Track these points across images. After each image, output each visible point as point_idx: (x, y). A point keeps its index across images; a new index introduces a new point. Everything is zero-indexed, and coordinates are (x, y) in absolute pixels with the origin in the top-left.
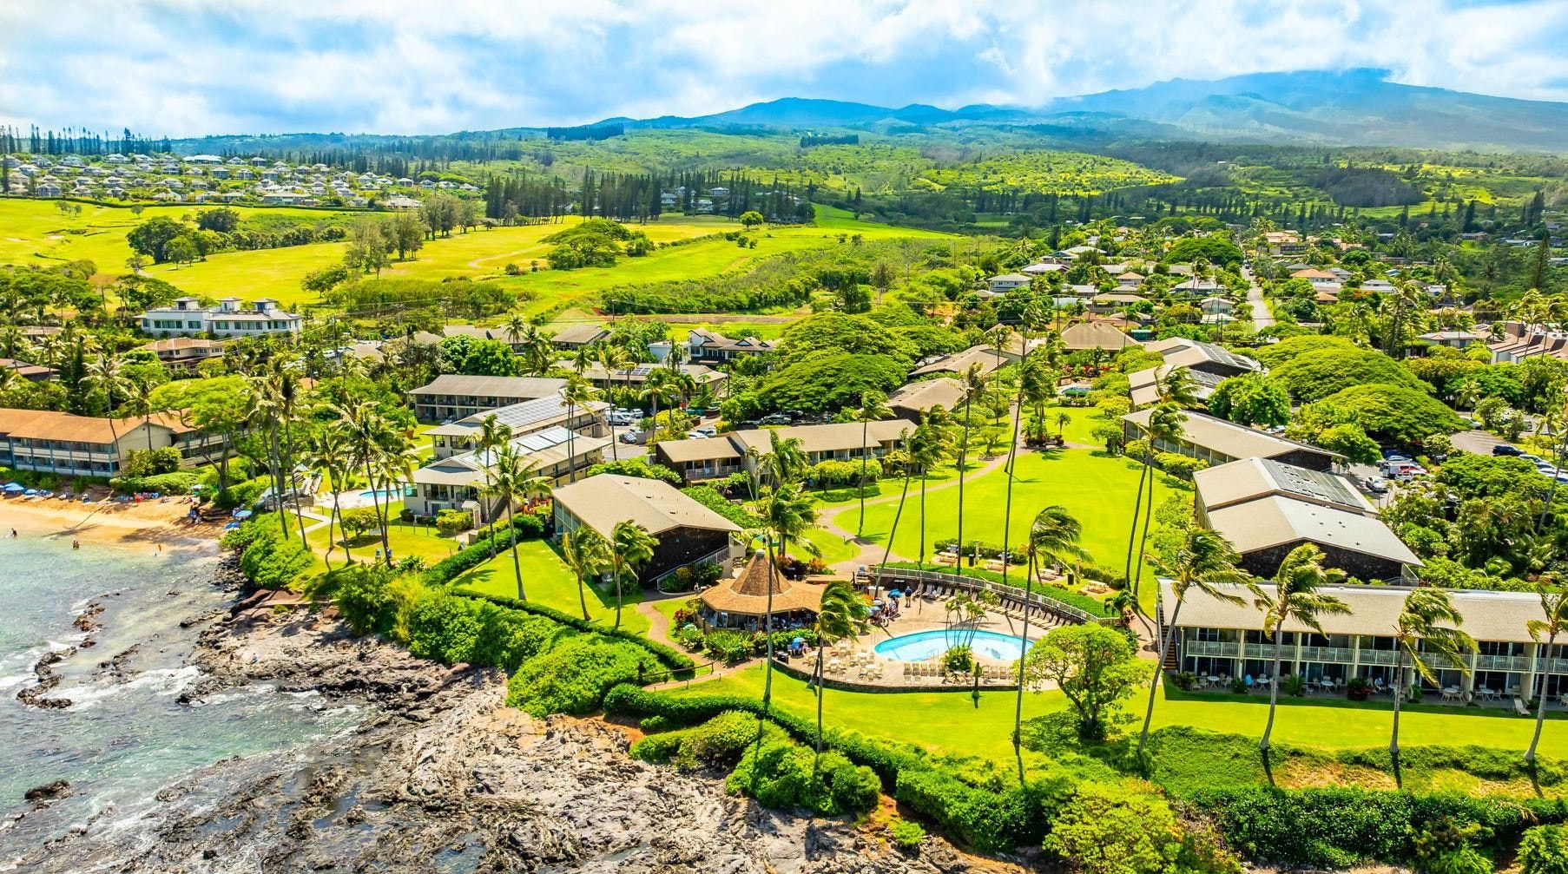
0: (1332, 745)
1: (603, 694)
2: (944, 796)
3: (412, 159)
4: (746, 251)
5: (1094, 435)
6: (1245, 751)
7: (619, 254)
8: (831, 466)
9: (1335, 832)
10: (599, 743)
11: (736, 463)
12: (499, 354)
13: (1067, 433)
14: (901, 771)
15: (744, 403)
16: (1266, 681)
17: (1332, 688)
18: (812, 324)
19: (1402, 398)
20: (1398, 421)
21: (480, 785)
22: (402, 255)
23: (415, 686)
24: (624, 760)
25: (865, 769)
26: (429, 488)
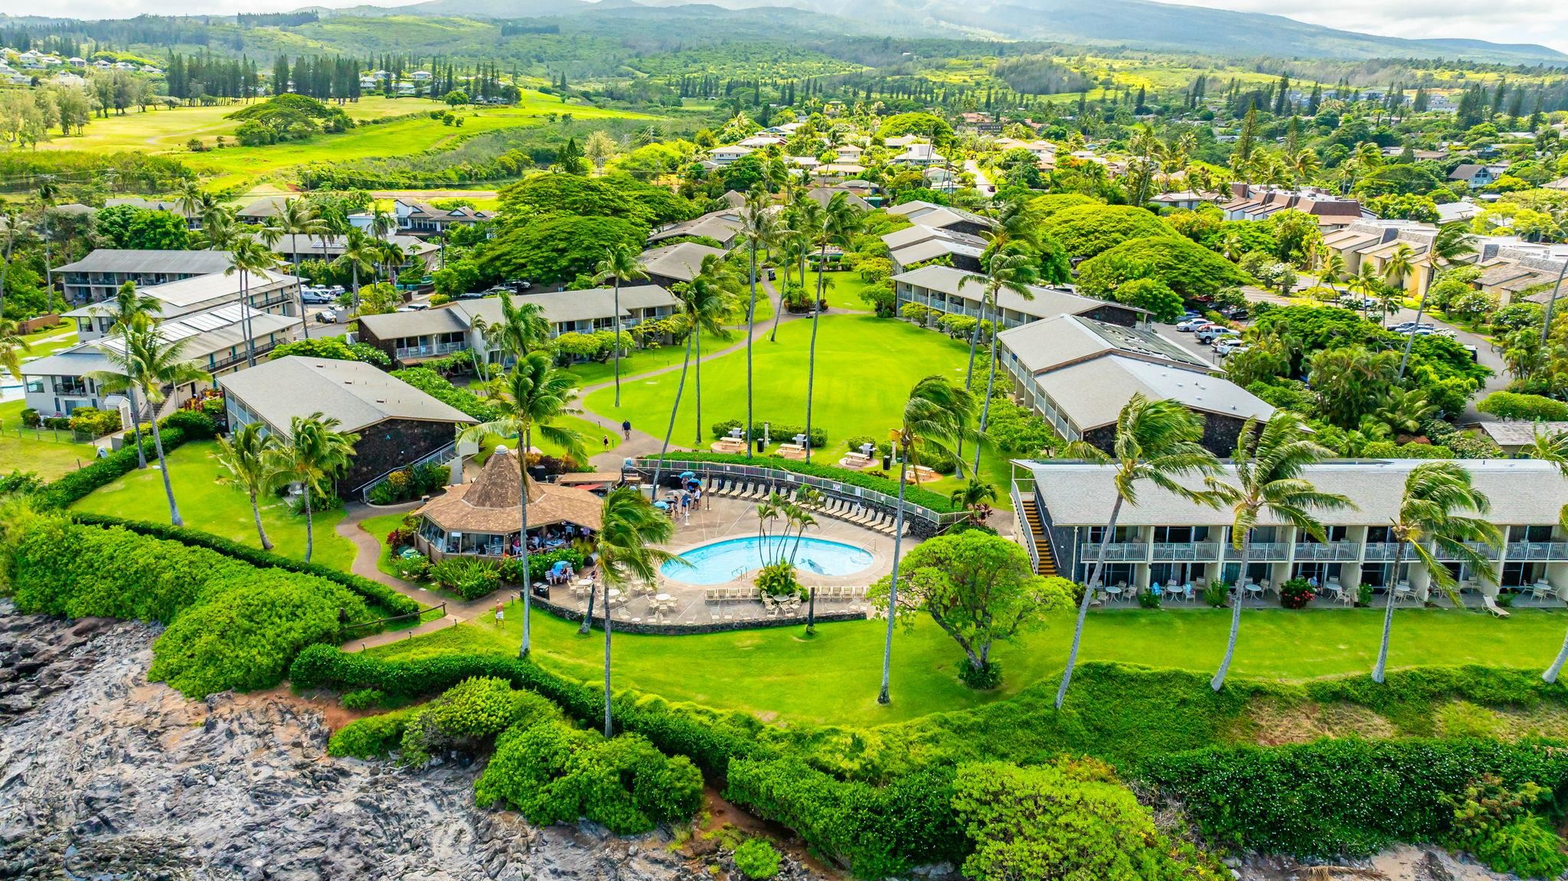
0: (1298, 675)
1: (289, 660)
2: (804, 799)
3: (86, 41)
4: (452, 129)
5: (863, 298)
6: (1193, 695)
7: (318, 133)
8: (573, 338)
9: (1344, 807)
10: (283, 734)
11: (457, 338)
12: (170, 227)
13: (830, 296)
14: (732, 760)
15: (461, 273)
16: (1179, 590)
17: (1258, 594)
18: (536, 185)
19: (1186, 250)
20: (1184, 275)
21: (95, 819)
22: (65, 129)
23: (16, 657)
24: (323, 762)
25: (682, 760)
26: (59, 381)
